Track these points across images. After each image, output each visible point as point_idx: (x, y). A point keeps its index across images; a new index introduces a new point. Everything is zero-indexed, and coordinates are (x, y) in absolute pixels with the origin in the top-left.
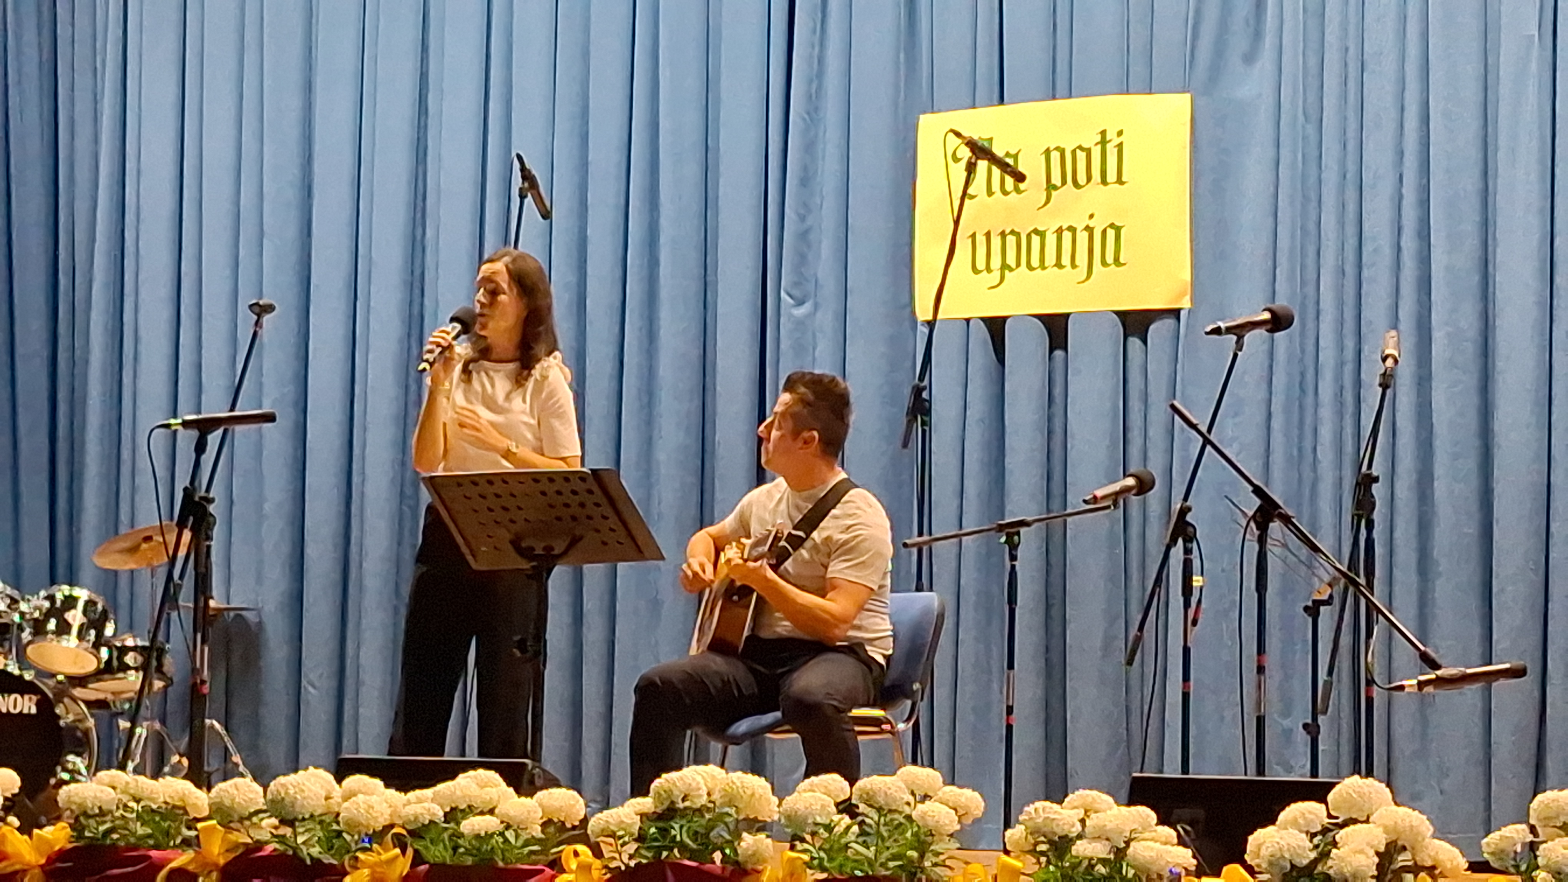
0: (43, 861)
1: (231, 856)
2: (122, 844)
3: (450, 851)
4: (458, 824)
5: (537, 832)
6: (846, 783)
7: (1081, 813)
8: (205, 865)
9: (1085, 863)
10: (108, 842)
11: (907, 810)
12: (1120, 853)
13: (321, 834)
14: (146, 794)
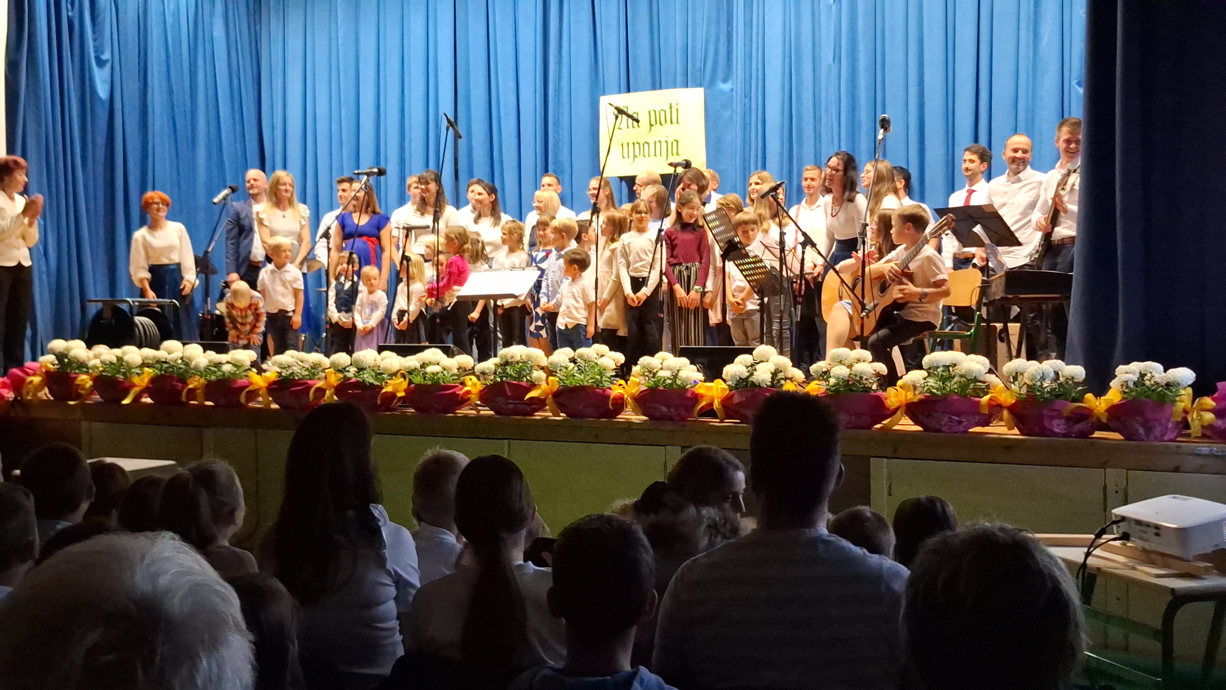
0: (266, 385)
1: (339, 382)
2: (296, 378)
3: (423, 380)
4: (425, 368)
5: (455, 371)
6: (572, 352)
7: (661, 361)
8: (329, 386)
9: (663, 379)
10: (291, 378)
11: (596, 361)
12: (675, 377)
13: (373, 374)
14: (306, 359)
